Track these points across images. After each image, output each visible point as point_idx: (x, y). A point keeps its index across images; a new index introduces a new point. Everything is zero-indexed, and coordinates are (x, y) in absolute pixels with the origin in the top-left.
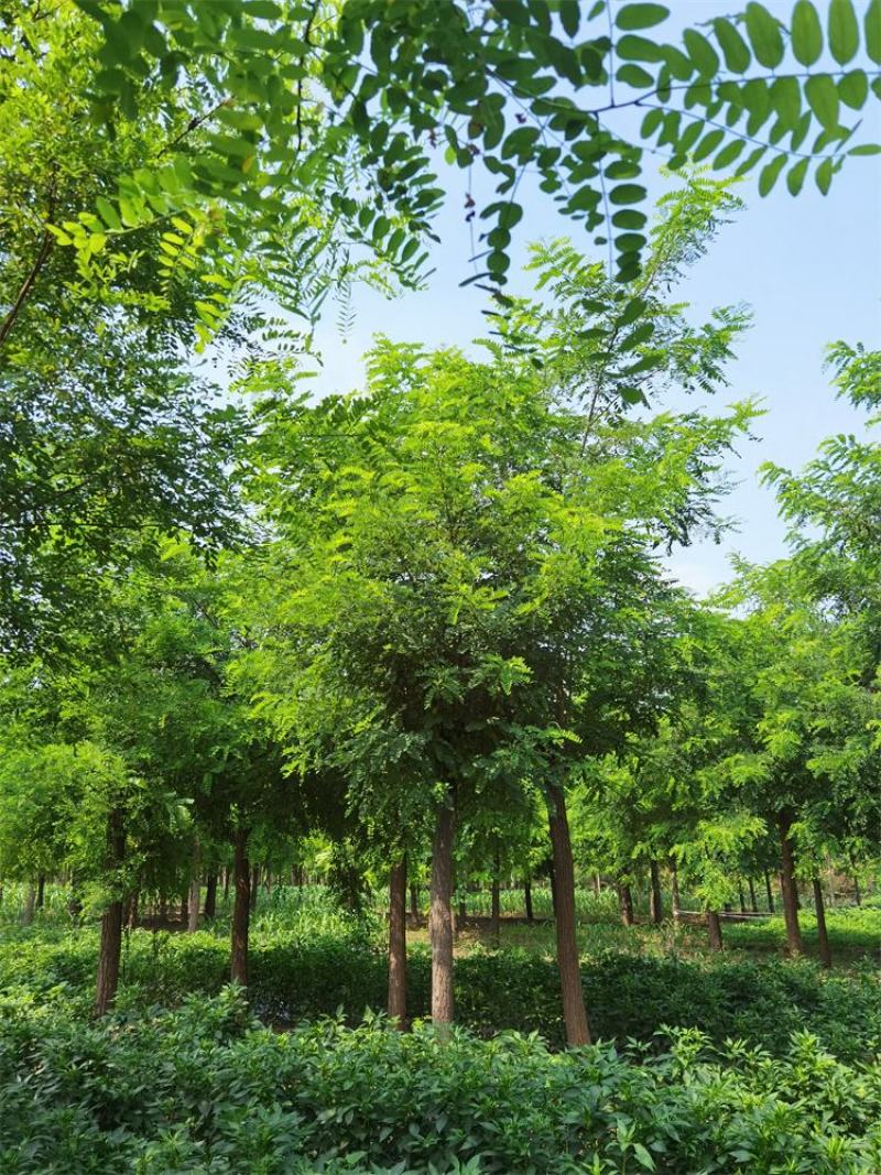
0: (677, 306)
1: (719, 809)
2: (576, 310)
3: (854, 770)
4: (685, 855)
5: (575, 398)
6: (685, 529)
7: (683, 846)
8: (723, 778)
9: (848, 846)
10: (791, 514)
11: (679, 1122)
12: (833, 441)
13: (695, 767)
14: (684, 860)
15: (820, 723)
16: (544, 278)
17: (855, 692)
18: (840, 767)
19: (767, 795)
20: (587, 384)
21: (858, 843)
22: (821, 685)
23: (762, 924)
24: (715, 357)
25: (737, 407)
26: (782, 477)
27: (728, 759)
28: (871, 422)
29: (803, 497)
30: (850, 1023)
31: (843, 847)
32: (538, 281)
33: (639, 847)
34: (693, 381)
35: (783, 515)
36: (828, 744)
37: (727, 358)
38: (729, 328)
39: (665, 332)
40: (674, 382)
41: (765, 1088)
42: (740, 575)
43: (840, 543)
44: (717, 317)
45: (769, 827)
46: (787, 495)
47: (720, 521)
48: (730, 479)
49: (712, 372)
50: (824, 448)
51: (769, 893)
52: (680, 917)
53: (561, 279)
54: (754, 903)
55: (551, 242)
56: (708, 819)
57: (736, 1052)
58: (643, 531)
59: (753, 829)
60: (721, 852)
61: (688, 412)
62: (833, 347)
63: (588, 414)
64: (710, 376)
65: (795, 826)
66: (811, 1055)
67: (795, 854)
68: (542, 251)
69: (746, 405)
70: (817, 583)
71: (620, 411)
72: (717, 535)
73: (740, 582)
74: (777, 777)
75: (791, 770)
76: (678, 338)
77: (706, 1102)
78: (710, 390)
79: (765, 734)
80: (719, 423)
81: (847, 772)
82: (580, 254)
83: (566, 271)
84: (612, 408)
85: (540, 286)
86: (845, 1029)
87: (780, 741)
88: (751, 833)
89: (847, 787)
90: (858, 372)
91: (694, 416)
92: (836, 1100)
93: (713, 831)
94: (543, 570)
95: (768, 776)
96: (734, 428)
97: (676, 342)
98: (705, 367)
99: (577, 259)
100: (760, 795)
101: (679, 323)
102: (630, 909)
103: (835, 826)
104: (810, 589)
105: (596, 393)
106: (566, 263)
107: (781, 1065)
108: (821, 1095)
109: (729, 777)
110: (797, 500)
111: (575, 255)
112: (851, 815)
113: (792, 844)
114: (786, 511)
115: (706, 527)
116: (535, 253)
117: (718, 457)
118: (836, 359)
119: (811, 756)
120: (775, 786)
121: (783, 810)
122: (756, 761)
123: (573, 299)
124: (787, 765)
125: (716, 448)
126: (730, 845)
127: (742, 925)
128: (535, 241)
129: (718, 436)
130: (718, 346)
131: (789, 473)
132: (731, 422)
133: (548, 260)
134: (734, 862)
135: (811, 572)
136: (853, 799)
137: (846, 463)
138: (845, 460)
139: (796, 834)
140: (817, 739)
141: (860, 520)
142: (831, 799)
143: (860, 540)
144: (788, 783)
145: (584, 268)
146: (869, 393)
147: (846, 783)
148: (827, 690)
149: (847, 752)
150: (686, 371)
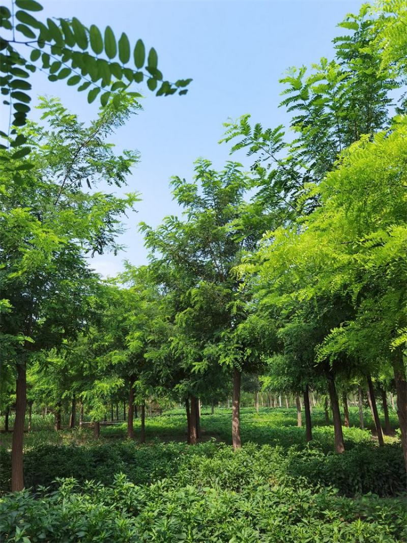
0: (109, 145)
1: (105, 375)
2: (61, 134)
3: (163, 358)
4: (87, 396)
5: (55, 177)
6: (101, 246)
7: (86, 392)
8: (108, 361)
9: (156, 390)
10: (149, 246)
11: (54, 523)
12: (169, 218)
13: (96, 355)
14: (86, 398)
15: (151, 338)
16: (46, 115)
17: (167, 325)
18: (157, 358)
19: (126, 369)
20: (62, 171)
21: (161, 389)
22: (154, 321)
23: (119, 425)
24: (123, 171)
25: (129, 195)
26: (148, 229)
27: (111, 352)
28: (184, 213)
29: (155, 239)
30: (145, 467)
31: (154, 390)
32: (42, 116)
33: (66, 393)
34: (112, 180)
35: (146, 246)
36: (154, 347)
37: (128, 173)
38: (130, 160)
39: (103, 155)
40: (103, 179)
41: (100, 501)
42: (127, 270)
43: (168, 261)
44: (125, 154)
45: (126, 383)
46: (149, 237)
47: (118, 245)
48: (124, 227)
49: (121, 178)
50: (166, 220)
51: (125, 412)
52: (83, 425)
53: (54, 117)
54: (118, 417)
55: (51, 98)
56: (99, 379)
57: (89, 486)
58: (79, 245)
59: (118, 383)
60: (103, 394)
61: (108, 194)
62: (174, 178)
63: (61, 185)
64: (119, 179)
65: (137, 382)
66: (122, 484)
67: (135, 394)
68: (45, 101)
69: (133, 195)
70: (157, 277)
71: (77, 187)
72: (116, 251)
73: (127, 273)
74: (132, 361)
75: (137, 357)
76: (108, 159)
77: (69, 512)
78: (119, 186)
79: (129, 341)
80: (121, 201)
81: (160, 359)
82: (65, 108)
83: (57, 114)
84: (73, 185)
85: (42, 118)
86: (142, 470)
87: (134, 344)
88: (117, 386)
89: (159, 365)
90: (182, 191)
91: (111, 196)
92: (129, 502)
93: (100, 385)
94: (24, 257)
95: (127, 360)
96: (127, 205)
97: (107, 161)
98: (118, 175)
99: (63, 110)
100: (123, 369)
101: (110, 152)
102: (59, 422)
103: (153, 382)
104: (153, 280)
105: (66, 176)
106: (57, 111)
107: (108, 490)
108: (123, 501)
109: (111, 361)
110: (152, 240)
111: (62, 108)
112: (159, 377)
113: (134, 390)
114: (147, 244)
115: (111, 247)
116: (41, 102)
117: (118, 216)
118: (175, 183)
119: (146, 352)
120: (130, 365)
121: (132, 375)
122: (123, 354)
123: (59, 129)
124: (136, 356)
125: (118, 212)
126: (107, 391)
127: (110, 427)
128: (42, 95)
129: (120, 207)
130: (124, 167)
131: (151, 228)
132: (126, 201)
133: (47, 106)
134: (109, 399)
135: (155, 272)
136: (161, 370)
137: (173, 228)
138: (173, 227)
139: (136, 386)
140: (150, 345)
141: (176, 253)
142: (152, 371)
143: (176, 261)
144: (136, 363)
145: (66, 116)
146: (185, 201)
147: (158, 363)
148: (156, 324)
149: (161, 351)
150: (110, 175)
